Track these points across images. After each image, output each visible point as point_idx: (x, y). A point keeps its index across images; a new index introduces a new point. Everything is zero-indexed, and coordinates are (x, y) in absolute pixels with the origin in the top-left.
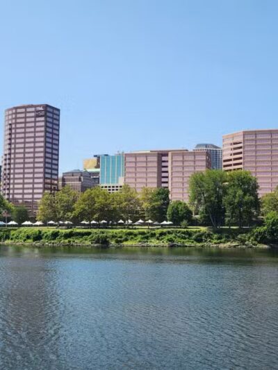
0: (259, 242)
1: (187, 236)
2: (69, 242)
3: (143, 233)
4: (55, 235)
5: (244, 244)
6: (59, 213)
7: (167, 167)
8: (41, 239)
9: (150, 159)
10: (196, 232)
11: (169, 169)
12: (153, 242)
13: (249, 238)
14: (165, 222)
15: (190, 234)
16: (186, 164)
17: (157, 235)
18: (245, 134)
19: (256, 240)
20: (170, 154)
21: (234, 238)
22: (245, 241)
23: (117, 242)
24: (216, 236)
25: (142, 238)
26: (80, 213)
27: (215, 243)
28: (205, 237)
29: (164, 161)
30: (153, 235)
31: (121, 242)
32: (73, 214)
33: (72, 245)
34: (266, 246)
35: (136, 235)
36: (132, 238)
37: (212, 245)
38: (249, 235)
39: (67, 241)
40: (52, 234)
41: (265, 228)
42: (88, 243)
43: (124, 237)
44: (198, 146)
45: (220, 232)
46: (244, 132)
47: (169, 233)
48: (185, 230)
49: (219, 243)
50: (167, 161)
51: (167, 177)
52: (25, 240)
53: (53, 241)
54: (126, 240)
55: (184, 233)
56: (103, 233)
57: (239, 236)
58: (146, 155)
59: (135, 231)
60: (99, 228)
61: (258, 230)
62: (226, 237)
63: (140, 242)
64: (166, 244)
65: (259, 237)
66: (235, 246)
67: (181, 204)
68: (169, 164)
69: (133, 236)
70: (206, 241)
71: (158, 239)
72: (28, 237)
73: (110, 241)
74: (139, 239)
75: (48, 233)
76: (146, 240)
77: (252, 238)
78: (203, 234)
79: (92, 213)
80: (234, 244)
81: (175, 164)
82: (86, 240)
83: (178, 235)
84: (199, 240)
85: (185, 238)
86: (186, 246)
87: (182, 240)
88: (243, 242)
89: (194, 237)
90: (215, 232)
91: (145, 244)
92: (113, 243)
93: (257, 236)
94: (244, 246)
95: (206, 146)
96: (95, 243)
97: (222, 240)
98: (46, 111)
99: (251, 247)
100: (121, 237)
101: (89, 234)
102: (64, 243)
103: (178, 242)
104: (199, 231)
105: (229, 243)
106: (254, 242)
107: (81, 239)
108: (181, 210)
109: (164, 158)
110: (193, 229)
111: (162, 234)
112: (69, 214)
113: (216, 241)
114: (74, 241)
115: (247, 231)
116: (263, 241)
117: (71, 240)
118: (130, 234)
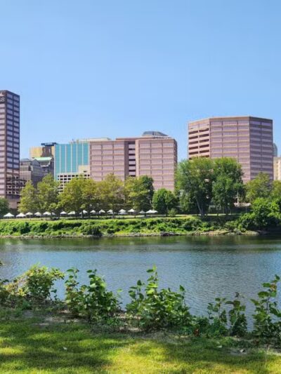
0: (248, 229)
1: (177, 225)
2: (60, 233)
3: (134, 223)
4: (44, 227)
5: (232, 231)
6: (43, 204)
7: (134, 155)
8: (30, 231)
9: (116, 147)
10: (185, 221)
11: (136, 157)
12: (145, 232)
13: (238, 225)
14: (150, 211)
15: (179, 223)
16: (153, 152)
17: (148, 225)
18: (212, 121)
19: (244, 227)
20: (137, 142)
21: (222, 225)
22: (234, 228)
23: (110, 232)
24: (205, 224)
25: (134, 228)
26: (66, 203)
27: (205, 231)
28: (195, 226)
29: (131, 149)
30: (144, 224)
31: (113, 232)
32: (58, 205)
33: (63, 237)
34: (254, 233)
35: (127, 225)
36: (124, 228)
37: (202, 232)
38: (236, 222)
39: (57, 232)
40: (41, 226)
41: (253, 214)
42: (80, 234)
43: (116, 227)
44: (145, 133)
45: (208, 219)
46: (210, 119)
47: (159, 222)
48: (174, 218)
49: (208, 231)
50: (134, 149)
51: (134, 165)
52: (11, 233)
53: (42, 234)
54: (118, 230)
55: (173, 221)
56: (93, 223)
57: (227, 224)
58: (113, 143)
59: (126, 221)
60: (90, 218)
61: (246, 217)
62: (215, 224)
63: (132, 231)
64: (159, 233)
65: (247, 224)
66: (224, 234)
67: (166, 192)
68: (136, 152)
69: (124, 226)
70: (195, 229)
71: (149, 228)
72: (15, 230)
73: (102, 232)
74: (131, 229)
75: (36, 225)
76: (137, 230)
77: (240, 225)
78: (192, 223)
79: (79, 203)
80: (223, 231)
81: (142, 152)
82: (77, 231)
83: (168, 223)
84: (188, 228)
85: (175, 227)
86: (177, 235)
87: (173, 229)
88: (231, 229)
89: (183, 225)
90: (204, 220)
91: (138, 234)
92: (105, 233)
93: (245, 223)
94: (233, 234)
95: (153, 133)
96: (88, 234)
97: (211, 228)
98: (6, 97)
99: (240, 234)
100: (112, 227)
101: (79, 225)
102: (54, 234)
103: (169, 230)
104: (188, 220)
105: (218, 231)
106: (242, 229)
107: (72, 231)
108: (167, 199)
109: (131, 146)
110: (182, 217)
111: (152, 223)
112: (54, 204)
113: (205, 229)
114: (65, 233)
115: (234, 219)
116: (251, 227)
117: (61, 231)
118: (121, 224)
